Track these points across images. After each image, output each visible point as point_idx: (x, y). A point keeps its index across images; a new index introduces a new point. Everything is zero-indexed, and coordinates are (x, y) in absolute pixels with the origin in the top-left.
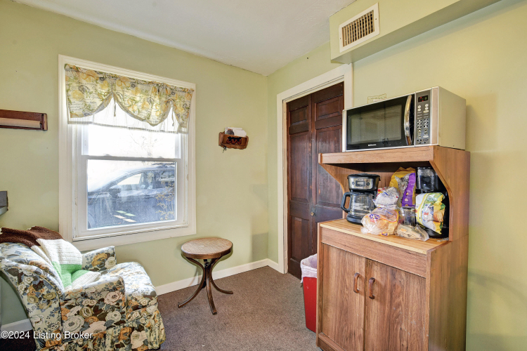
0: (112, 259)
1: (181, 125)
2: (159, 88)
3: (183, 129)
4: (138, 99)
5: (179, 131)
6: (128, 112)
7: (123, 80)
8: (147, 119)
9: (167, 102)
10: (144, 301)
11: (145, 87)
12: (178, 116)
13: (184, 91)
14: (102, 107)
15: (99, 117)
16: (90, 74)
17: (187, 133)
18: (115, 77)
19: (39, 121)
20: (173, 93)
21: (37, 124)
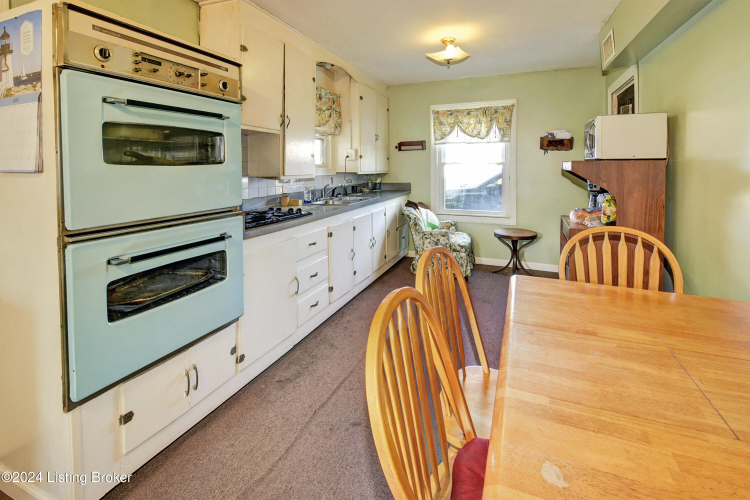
0: (453, 227)
1: (503, 136)
2: (485, 111)
3: (506, 139)
4: (472, 122)
5: (502, 141)
6: (465, 133)
7: (462, 111)
8: (478, 135)
9: (491, 120)
10: (459, 248)
11: (476, 113)
12: (500, 129)
13: (505, 108)
14: (450, 132)
15: (449, 138)
16: (444, 113)
17: (509, 141)
18: (458, 111)
19: (422, 145)
20: (496, 112)
21: (420, 147)
